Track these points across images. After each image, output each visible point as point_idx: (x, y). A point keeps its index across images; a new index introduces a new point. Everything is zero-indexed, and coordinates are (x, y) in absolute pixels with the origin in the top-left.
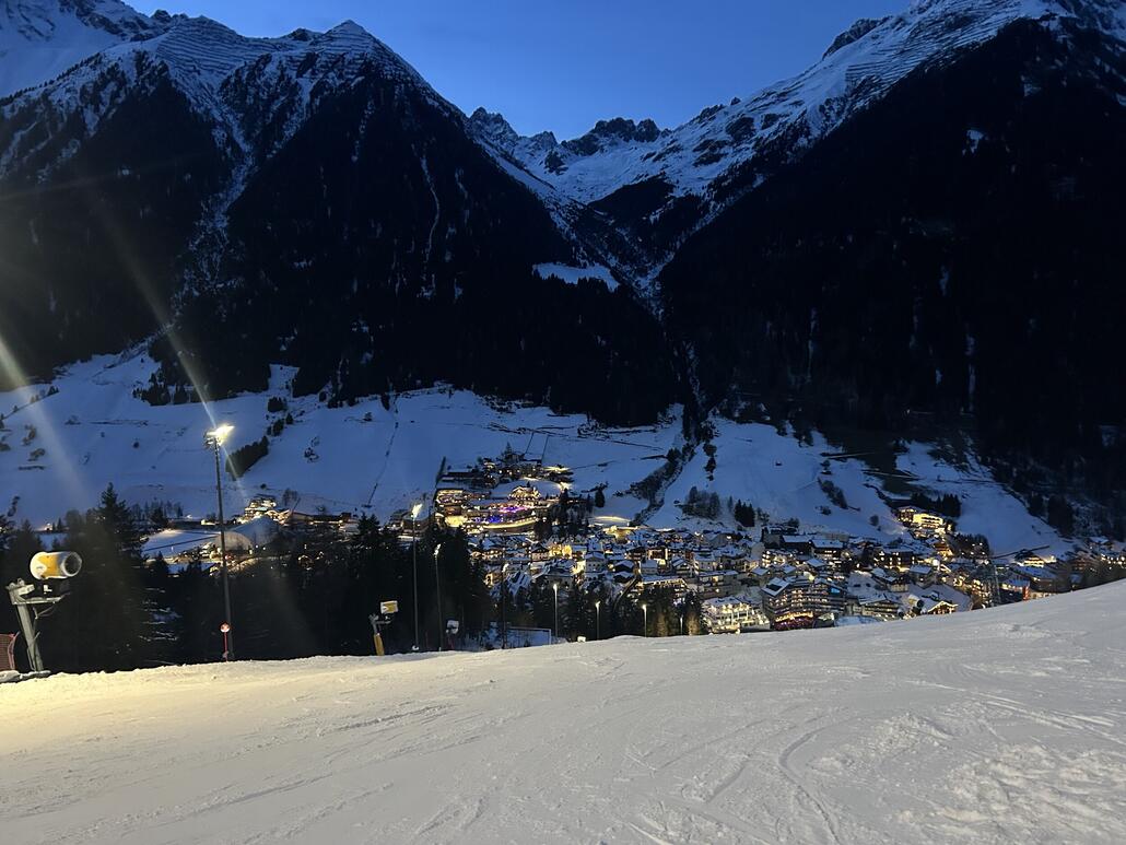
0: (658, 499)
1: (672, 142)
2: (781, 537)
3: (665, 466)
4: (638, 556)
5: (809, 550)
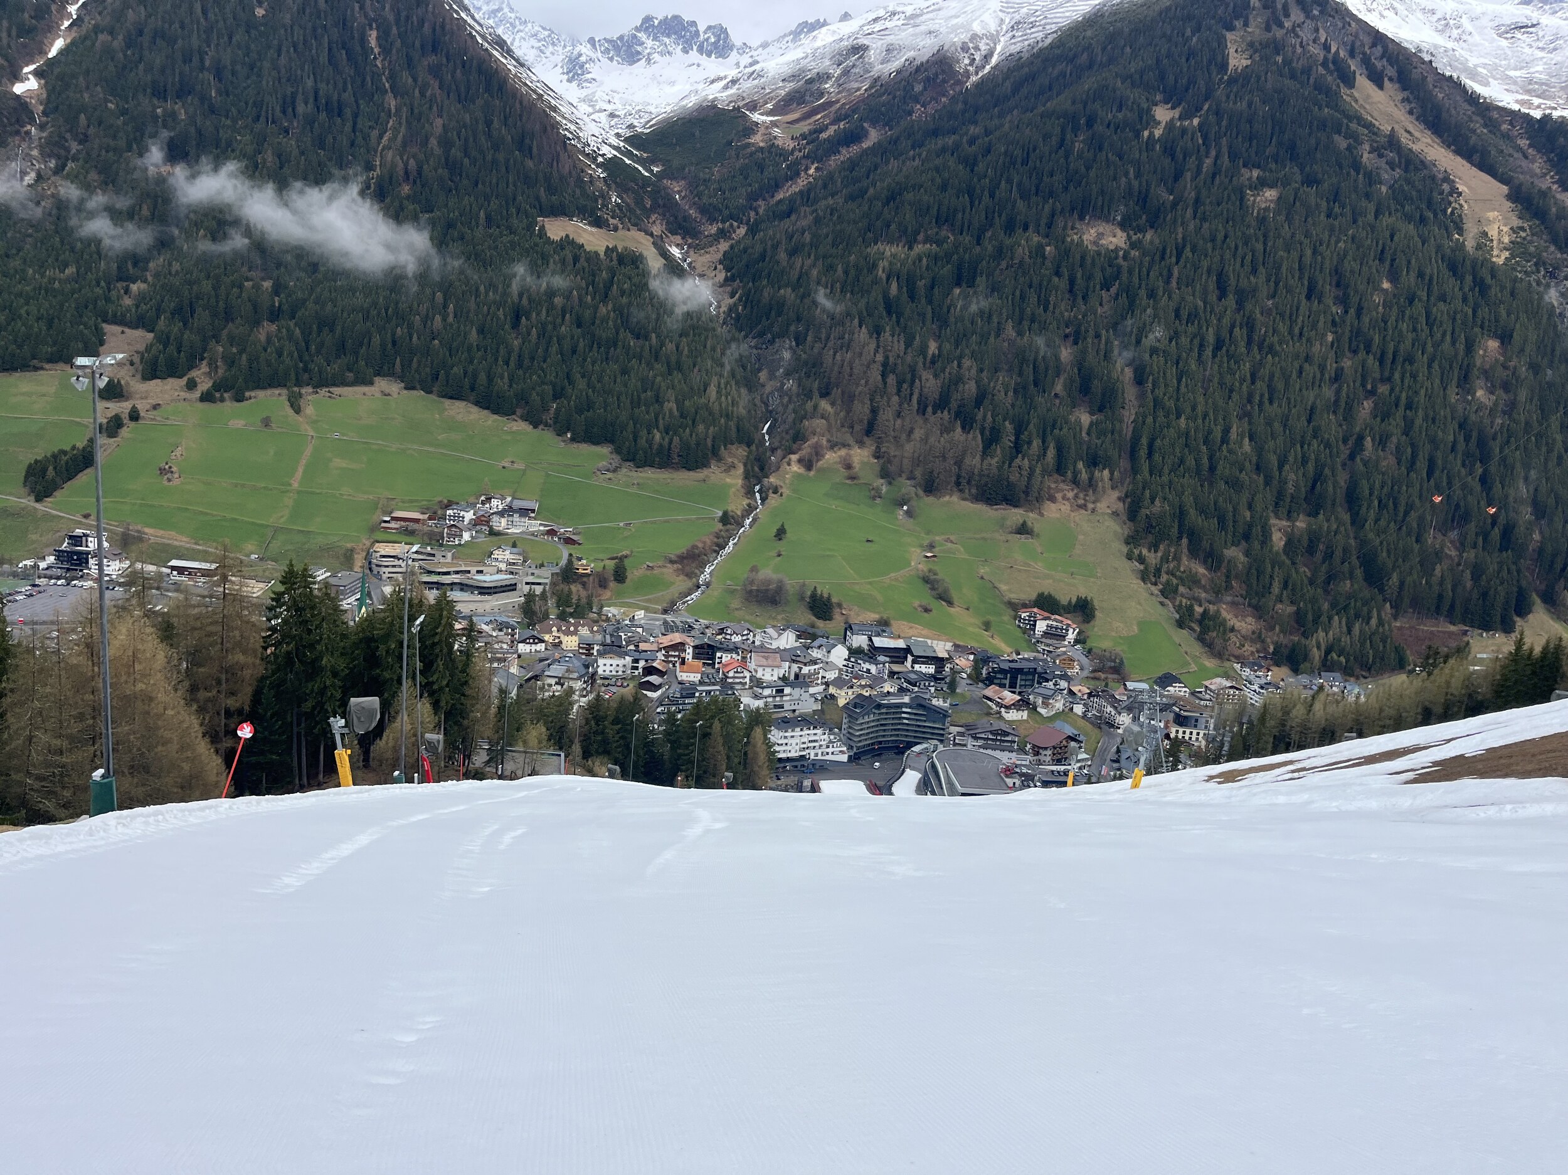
1: (751, 65)
2: (870, 640)
4: (674, 656)
5: (906, 658)
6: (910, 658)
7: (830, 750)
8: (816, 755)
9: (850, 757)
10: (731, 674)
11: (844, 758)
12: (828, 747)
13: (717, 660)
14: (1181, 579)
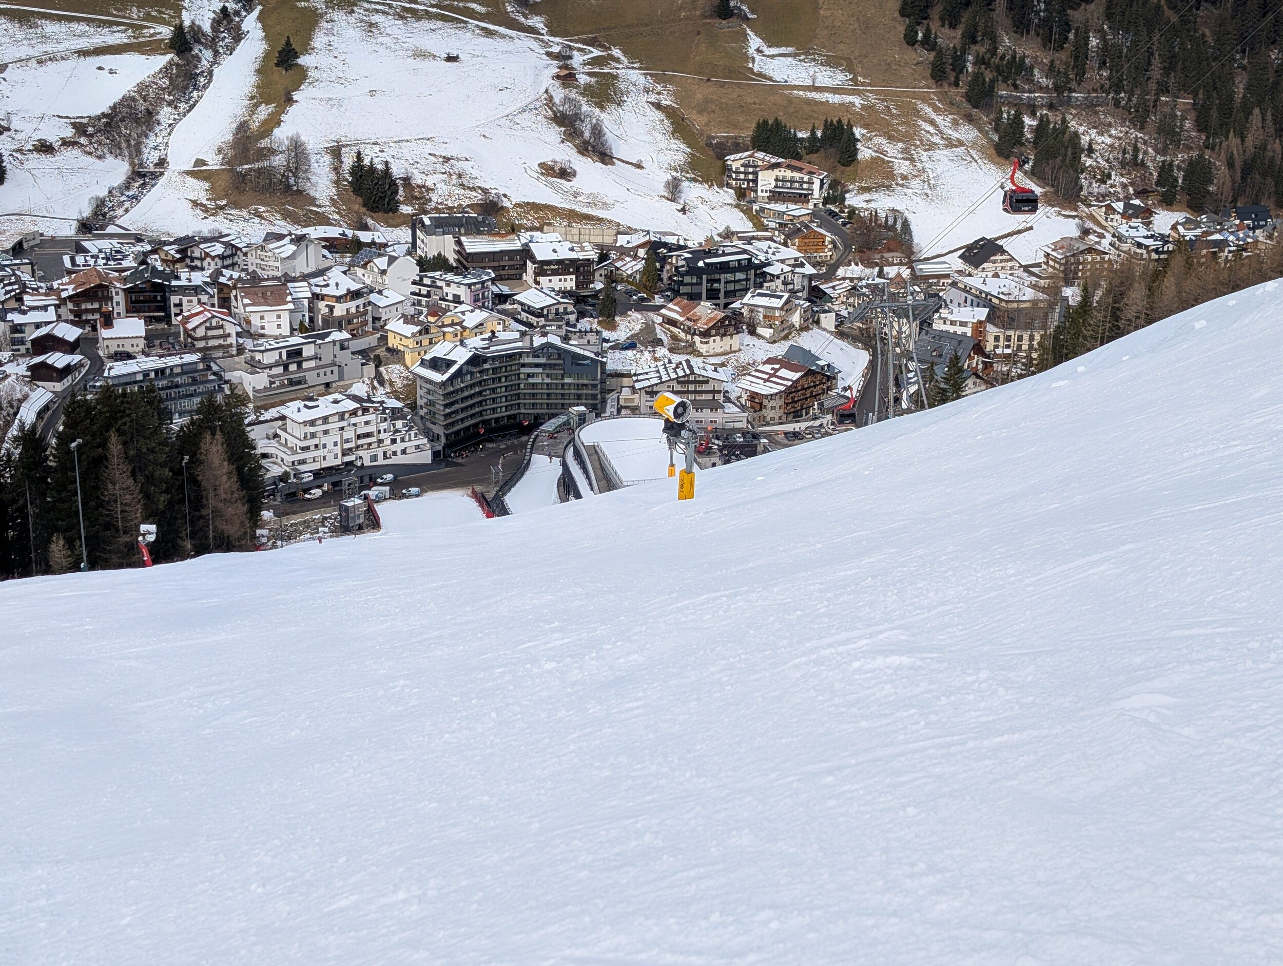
0: (150, 157)
2: (459, 243)
3: (166, 69)
4: (93, 311)
5: (523, 267)
6: (530, 267)
7: (399, 446)
8: (374, 458)
9: (436, 454)
10: (200, 332)
11: (426, 457)
12: (394, 441)
13: (174, 310)
14: (998, 70)
